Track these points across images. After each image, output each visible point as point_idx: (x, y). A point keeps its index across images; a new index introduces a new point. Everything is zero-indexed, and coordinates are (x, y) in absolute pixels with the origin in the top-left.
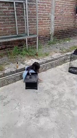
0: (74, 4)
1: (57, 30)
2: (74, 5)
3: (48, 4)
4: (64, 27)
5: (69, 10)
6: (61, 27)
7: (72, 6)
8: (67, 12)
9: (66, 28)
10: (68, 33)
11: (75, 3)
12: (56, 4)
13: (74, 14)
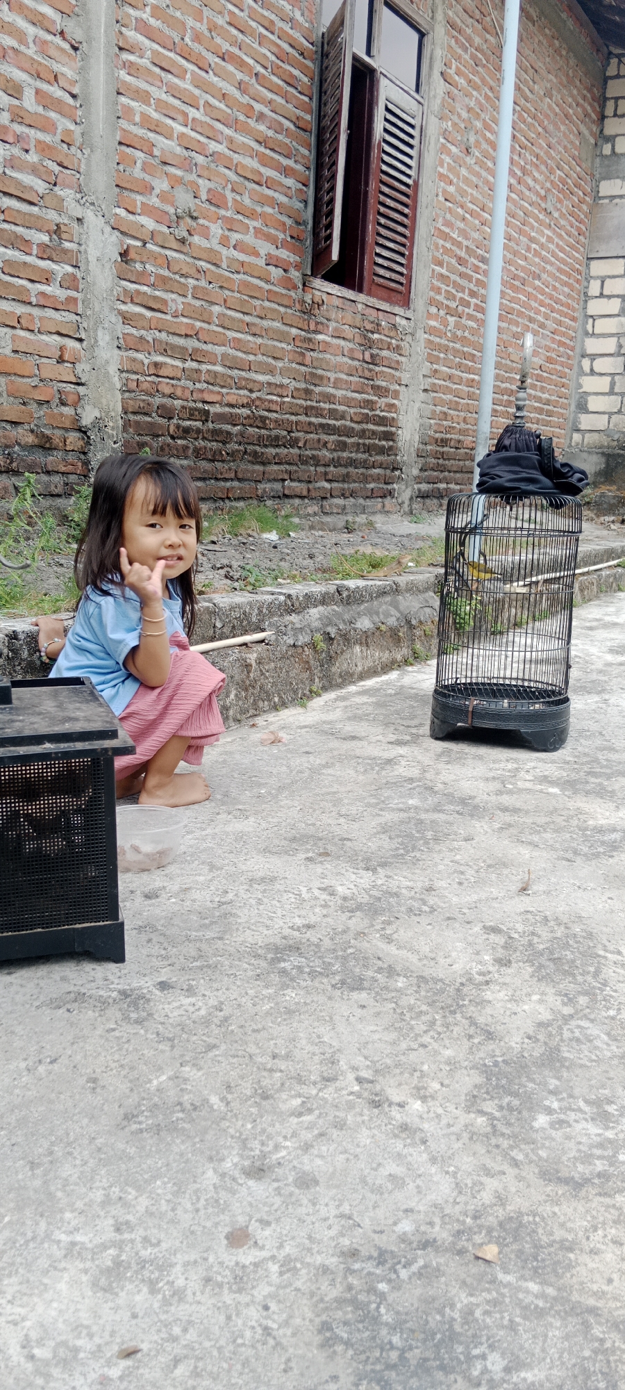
0: (287, 171)
1: (158, 401)
2: (290, 182)
3: (44, 87)
4: (213, 380)
5: (252, 215)
6: (194, 376)
7: (269, 184)
8: (235, 237)
9: (235, 395)
10: (258, 459)
11: (290, 163)
12: (129, 111)
13: (295, 275)
